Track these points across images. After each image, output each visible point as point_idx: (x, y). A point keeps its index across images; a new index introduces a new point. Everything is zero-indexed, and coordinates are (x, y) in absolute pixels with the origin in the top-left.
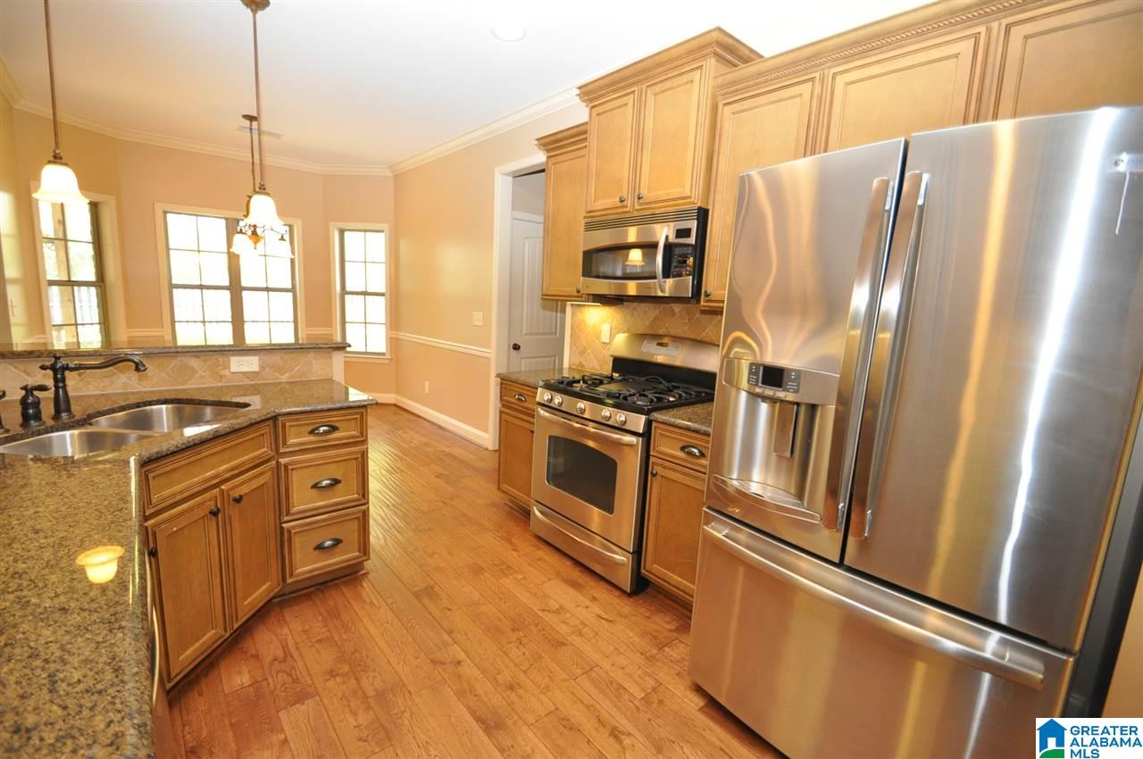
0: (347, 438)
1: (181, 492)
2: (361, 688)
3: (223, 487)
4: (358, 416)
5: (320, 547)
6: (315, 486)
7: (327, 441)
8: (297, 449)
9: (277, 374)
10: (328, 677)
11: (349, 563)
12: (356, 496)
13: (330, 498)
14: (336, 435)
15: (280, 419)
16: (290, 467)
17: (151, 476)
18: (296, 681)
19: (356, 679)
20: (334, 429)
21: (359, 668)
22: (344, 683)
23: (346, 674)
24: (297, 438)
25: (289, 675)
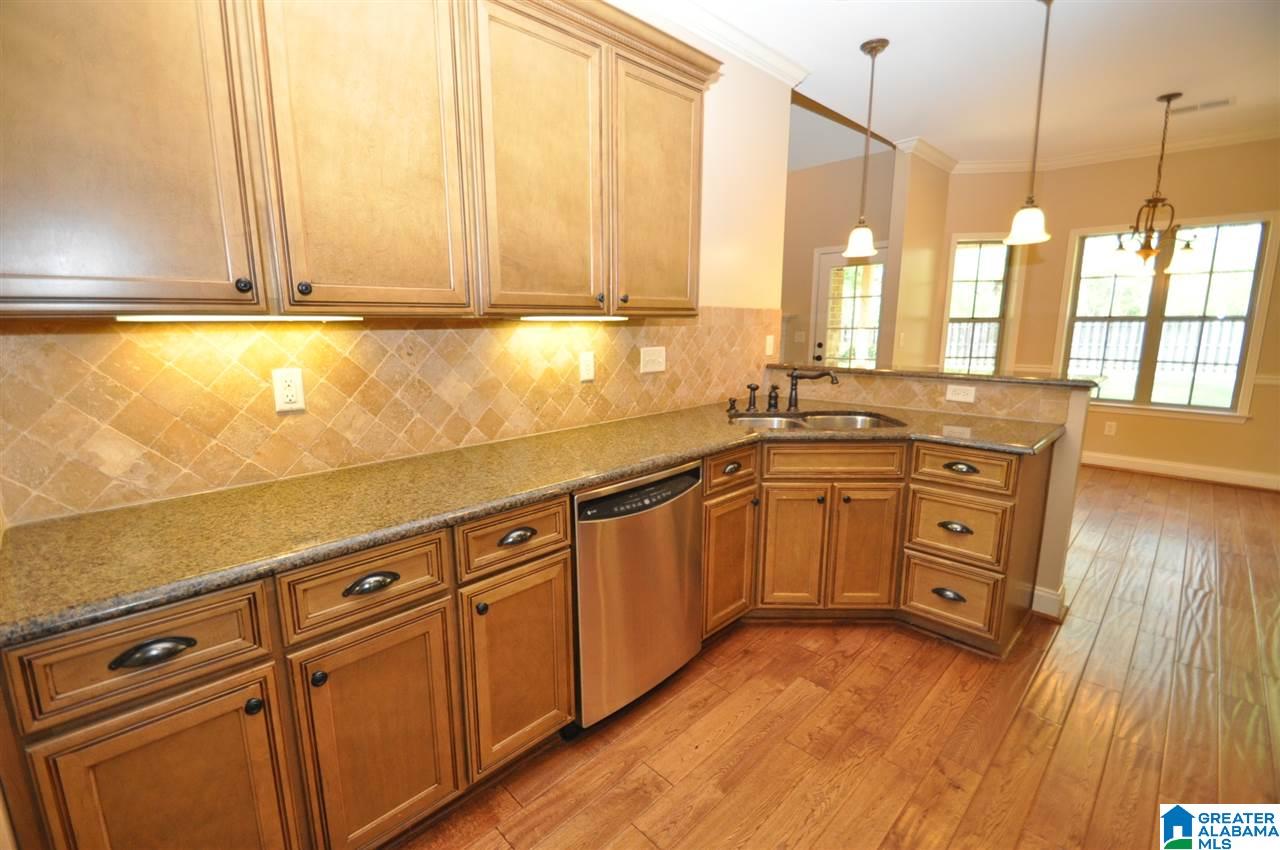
0: (987, 485)
1: (796, 473)
2: (859, 716)
3: (835, 484)
4: (1005, 464)
5: (939, 592)
6: (944, 525)
7: (962, 481)
8: (927, 479)
9: (993, 409)
10: (852, 689)
11: (967, 629)
12: (989, 557)
13: (957, 545)
14: (974, 478)
15: (916, 444)
16: (919, 495)
17: (772, 452)
18: (833, 673)
19: (865, 709)
20: (972, 470)
21: (878, 706)
22: (854, 702)
23: (865, 700)
24: (930, 468)
25: (836, 667)
